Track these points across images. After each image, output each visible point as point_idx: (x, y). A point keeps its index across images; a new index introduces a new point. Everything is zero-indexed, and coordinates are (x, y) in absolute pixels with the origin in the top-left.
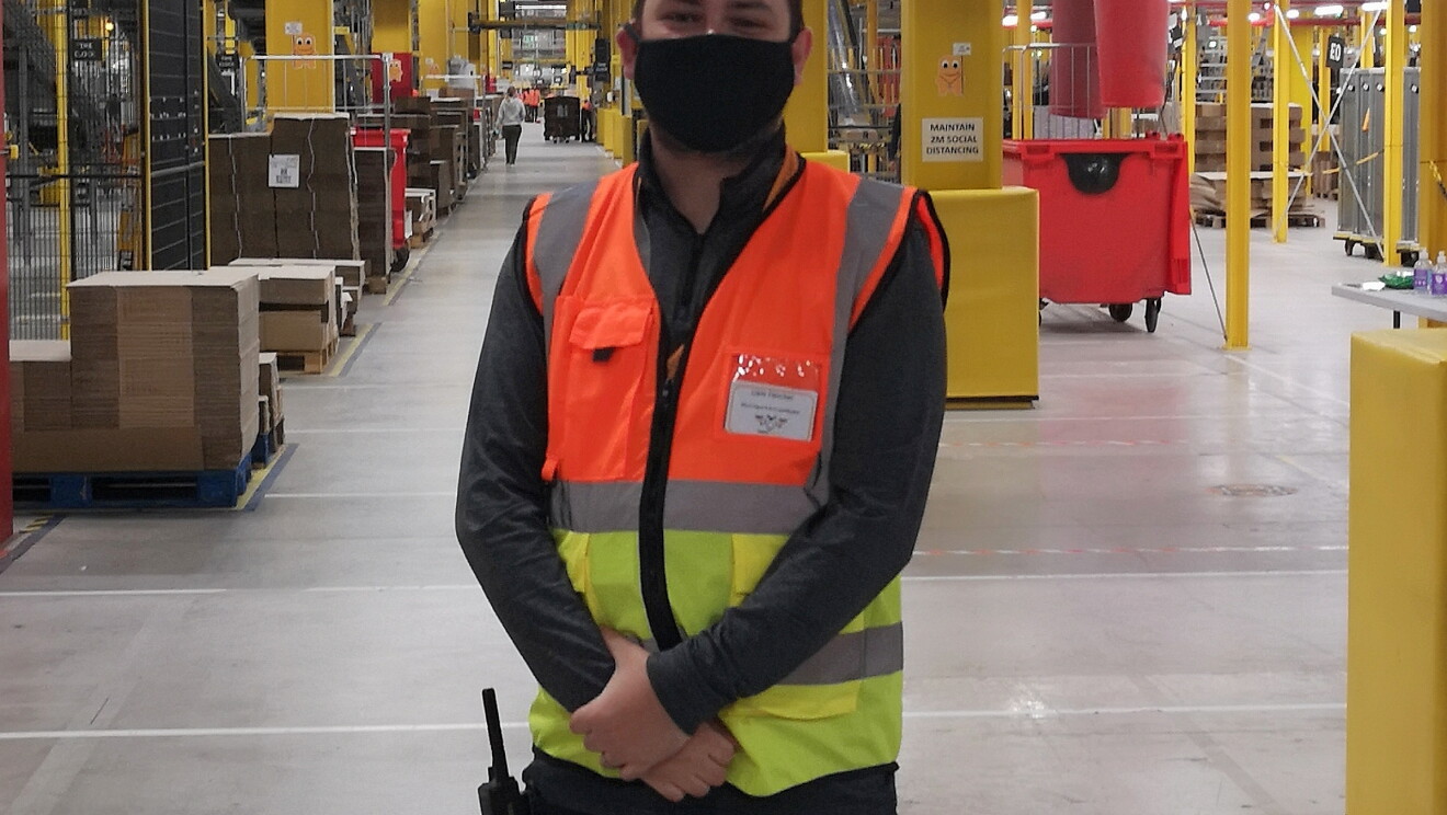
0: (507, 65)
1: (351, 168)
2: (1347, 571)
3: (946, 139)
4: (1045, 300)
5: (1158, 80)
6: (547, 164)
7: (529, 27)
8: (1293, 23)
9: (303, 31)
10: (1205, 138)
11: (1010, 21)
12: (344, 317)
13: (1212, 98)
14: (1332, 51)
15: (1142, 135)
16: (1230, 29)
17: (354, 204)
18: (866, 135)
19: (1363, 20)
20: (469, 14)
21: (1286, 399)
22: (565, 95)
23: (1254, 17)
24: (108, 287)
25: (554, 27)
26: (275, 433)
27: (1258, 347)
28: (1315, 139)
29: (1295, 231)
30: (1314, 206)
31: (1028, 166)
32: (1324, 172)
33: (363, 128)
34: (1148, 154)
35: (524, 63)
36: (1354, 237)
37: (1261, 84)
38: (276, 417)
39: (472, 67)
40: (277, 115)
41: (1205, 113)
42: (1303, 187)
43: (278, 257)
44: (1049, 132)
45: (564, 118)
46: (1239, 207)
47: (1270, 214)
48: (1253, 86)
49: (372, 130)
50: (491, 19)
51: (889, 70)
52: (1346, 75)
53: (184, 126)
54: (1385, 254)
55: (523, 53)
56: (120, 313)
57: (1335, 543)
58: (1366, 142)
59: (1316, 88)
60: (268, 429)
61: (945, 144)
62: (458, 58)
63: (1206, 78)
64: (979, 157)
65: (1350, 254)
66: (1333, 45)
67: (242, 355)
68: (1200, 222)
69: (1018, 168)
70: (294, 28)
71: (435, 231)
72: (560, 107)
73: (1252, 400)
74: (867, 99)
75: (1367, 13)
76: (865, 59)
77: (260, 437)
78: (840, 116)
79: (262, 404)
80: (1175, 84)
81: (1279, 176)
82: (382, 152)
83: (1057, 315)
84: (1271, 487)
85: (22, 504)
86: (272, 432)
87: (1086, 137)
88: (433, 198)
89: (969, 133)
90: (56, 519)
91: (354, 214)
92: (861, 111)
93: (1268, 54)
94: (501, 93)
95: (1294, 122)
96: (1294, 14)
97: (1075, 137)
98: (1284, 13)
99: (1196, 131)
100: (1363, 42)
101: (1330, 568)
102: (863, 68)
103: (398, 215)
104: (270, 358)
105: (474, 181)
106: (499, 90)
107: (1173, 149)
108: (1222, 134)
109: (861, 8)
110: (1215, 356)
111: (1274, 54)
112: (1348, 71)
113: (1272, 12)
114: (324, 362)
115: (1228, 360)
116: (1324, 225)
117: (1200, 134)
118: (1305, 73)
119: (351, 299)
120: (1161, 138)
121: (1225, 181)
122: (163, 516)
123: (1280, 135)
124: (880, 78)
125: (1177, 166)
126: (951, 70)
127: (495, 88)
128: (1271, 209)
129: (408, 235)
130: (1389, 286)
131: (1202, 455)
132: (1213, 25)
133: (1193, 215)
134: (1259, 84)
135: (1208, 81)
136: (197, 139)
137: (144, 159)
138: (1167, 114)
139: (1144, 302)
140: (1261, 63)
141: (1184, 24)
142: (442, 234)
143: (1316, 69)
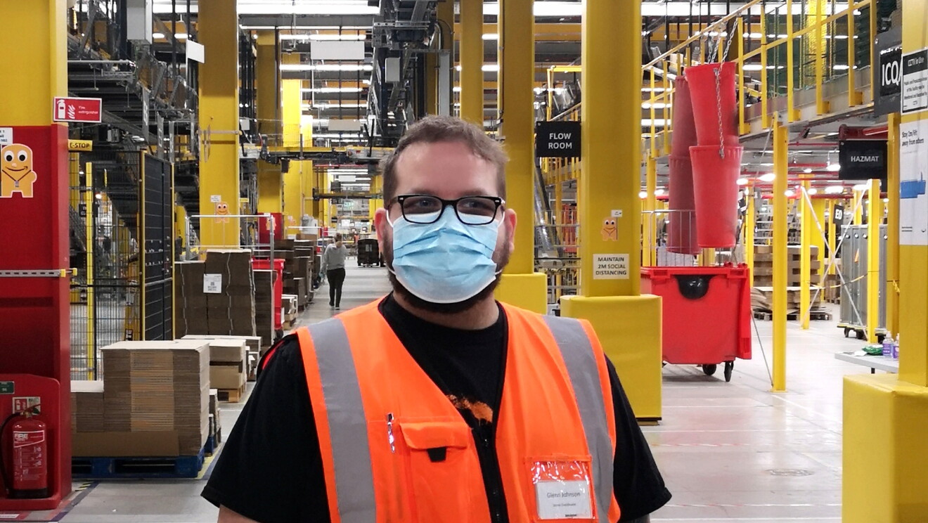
0: (335, 220)
1: (252, 282)
2: (841, 518)
3: (607, 266)
4: (665, 362)
5: (731, 231)
6: (361, 280)
7: (349, 198)
8: (813, 197)
9: (222, 200)
10: (759, 266)
11: (643, 195)
12: (250, 369)
13: (764, 241)
14: (837, 214)
15: (722, 264)
16: (775, 201)
17: (253, 304)
18: (555, 263)
19: (855, 195)
20: (313, 189)
21: (808, 421)
22: (370, 238)
23: (789, 193)
24: (125, 350)
25: (363, 197)
26: (217, 436)
27: (793, 391)
28: (826, 267)
29: (813, 322)
30: (826, 308)
31: (655, 282)
32: (831, 287)
33: (257, 258)
34: (726, 275)
35: (343, 219)
36: (849, 326)
37: (794, 233)
38: (218, 426)
39: (315, 221)
40: (209, 250)
41: (760, 251)
42: (819, 296)
43: (209, 334)
44: (666, 261)
45: (369, 252)
46: (780, 308)
47: (799, 312)
48: (789, 235)
49: (263, 259)
50: (325, 192)
51: (569, 225)
52: (845, 229)
53: (162, 256)
54: (868, 336)
55: (343, 212)
56: (132, 366)
57: (836, 501)
58: (856, 268)
59: (827, 236)
60: (213, 433)
61: (607, 269)
62: (307, 216)
63: (759, 230)
64: (627, 277)
65: (847, 336)
66: (837, 210)
67: (201, 389)
68: (756, 316)
69: (648, 283)
70: (216, 199)
71: (297, 320)
72: (367, 246)
73: (788, 421)
74: (556, 241)
75: (857, 192)
76: (554, 217)
77: (209, 437)
78: (539, 252)
79: (210, 418)
80: (742, 234)
81: (804, 289)
82: (270, 272)
83: (670, 371)
84: (799, 471)
85: (76, 475)
86: (215, 435)
87: (689, 266)
88: (296, 300)
89: (621, 263)
90: (95, 484)
91: (253, 309)
92: (552, 249)
93: (798, 215)
94: (331, 237)
95: (813, 257)
96: (813, 191)
97: (682, 266)
98: (807, 191)
99: (755, 262)
100: (855, 208)
101: (833, 516)
102: (553, 223)
103: (278, 310)
104: (214, 392)
105: (317, 290)
106: (329, 235)
107: (741, 273)
108: (770, 263)
109: (552, 187)
110: (765, 396)
111: (800, 215)
112: (845, 227)
113: (800, 191)
114: (240, 396)
115: (774, 398)
116: (831, 319)
117: (757, 263)
118: (820, 227)
119: (254, 359)
120: (734, 266)
121: (771, 292)
122: (157, 482)
123: (805, 265)
124: (564, 229)
125: (743, 283)
126: (612, 226)
127: (327, 234)
128: (799, 309)
129: (283, 321)
130: (869, 354)
131: (758, 452)
132: (764, 198)
133: (753, 312)
134: (792, 234)
135: (761, 232)
136: (168, 264)
137: (141, 276)
138: (736, 252)
139: (724, 364)
140: (794, 221)
141: (747, 197)
142: (301, 322)
143: (827, 225)
